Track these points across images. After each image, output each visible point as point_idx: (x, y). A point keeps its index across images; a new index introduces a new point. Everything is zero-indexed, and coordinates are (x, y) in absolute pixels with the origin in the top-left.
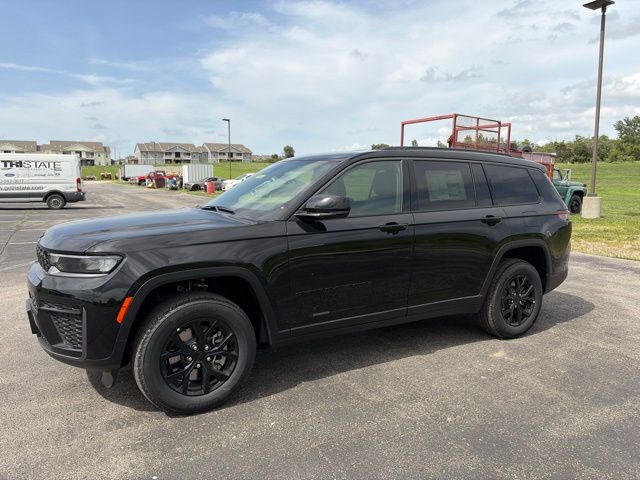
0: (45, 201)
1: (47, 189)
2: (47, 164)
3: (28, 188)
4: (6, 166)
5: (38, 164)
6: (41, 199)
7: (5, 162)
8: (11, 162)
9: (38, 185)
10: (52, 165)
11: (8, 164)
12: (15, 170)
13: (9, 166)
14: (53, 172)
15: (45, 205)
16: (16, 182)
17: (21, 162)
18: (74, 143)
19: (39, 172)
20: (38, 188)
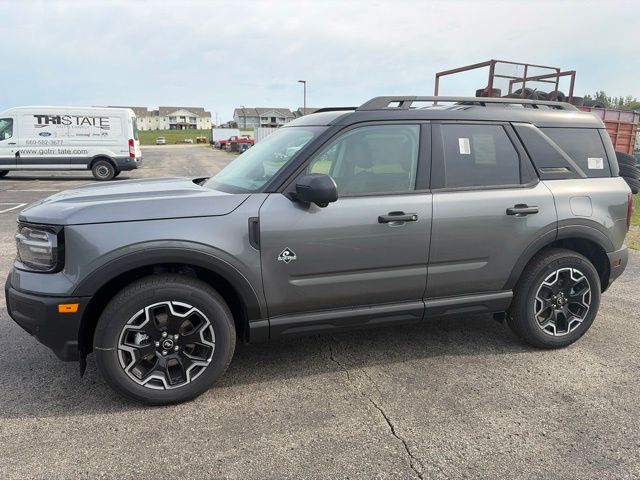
0: (90, 167)
1: (92, 153)
2: (91, 120)
3: (69, 152)
4: (40, 122)
5: (81, 120)
6: (85, 166)
7: (39, 117)
8: (46, 117)
9: (81, 148)
10: (97, 121)
11: (43, 119)
12: (51, 127)
13: (43, 123)
14: (99, 131)
15: (89, 174)
16: (54, 143)
17: (58, 118)
18: (179, 109)
19: (81, 131)
20: (81, 152)
